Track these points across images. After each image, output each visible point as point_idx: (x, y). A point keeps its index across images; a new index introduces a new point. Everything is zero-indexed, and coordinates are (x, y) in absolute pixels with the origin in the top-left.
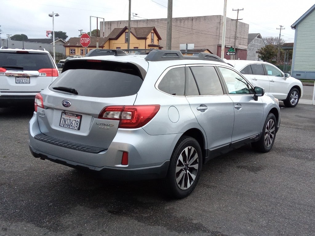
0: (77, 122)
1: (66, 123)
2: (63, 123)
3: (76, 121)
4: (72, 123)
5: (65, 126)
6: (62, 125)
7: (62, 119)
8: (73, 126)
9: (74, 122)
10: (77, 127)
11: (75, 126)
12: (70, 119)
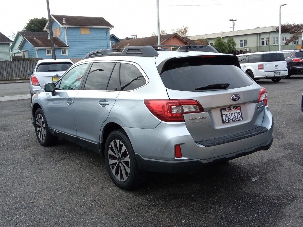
0: (239, 113)
1: (229, 117)
2: (226, 120)
3: (237, 112)
4: (234, 116)
5: (230, 121)
6: (227, 122)
7: (224, 116)
8: (237, 118)
9: (236, 114)
10: (240, 117)
11: (238, 117)
12: (231, 113)
